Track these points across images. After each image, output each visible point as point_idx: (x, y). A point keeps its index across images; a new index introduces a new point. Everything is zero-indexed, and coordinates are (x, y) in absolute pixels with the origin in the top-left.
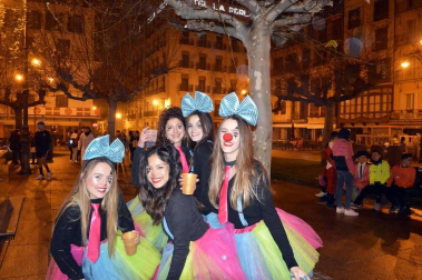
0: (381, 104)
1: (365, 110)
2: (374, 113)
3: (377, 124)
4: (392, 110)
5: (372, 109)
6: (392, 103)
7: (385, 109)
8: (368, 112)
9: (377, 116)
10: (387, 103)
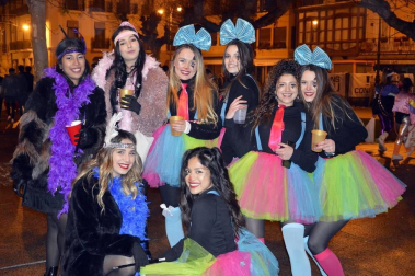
0: (350, 29)
1: (330, 39)
2: (341, 42)
3: (345, 58)
4: (364, 39)
5: (338, 38)
6: (364, 28)
7: (354, 37)
8: (334, 42)
9: (345, 47)
10: (357, 29)
